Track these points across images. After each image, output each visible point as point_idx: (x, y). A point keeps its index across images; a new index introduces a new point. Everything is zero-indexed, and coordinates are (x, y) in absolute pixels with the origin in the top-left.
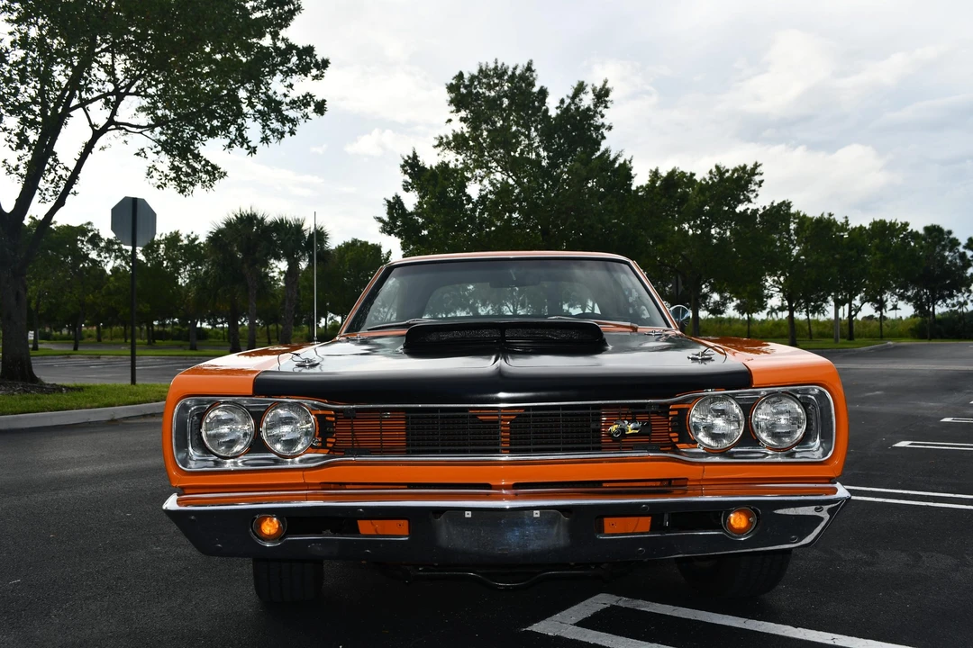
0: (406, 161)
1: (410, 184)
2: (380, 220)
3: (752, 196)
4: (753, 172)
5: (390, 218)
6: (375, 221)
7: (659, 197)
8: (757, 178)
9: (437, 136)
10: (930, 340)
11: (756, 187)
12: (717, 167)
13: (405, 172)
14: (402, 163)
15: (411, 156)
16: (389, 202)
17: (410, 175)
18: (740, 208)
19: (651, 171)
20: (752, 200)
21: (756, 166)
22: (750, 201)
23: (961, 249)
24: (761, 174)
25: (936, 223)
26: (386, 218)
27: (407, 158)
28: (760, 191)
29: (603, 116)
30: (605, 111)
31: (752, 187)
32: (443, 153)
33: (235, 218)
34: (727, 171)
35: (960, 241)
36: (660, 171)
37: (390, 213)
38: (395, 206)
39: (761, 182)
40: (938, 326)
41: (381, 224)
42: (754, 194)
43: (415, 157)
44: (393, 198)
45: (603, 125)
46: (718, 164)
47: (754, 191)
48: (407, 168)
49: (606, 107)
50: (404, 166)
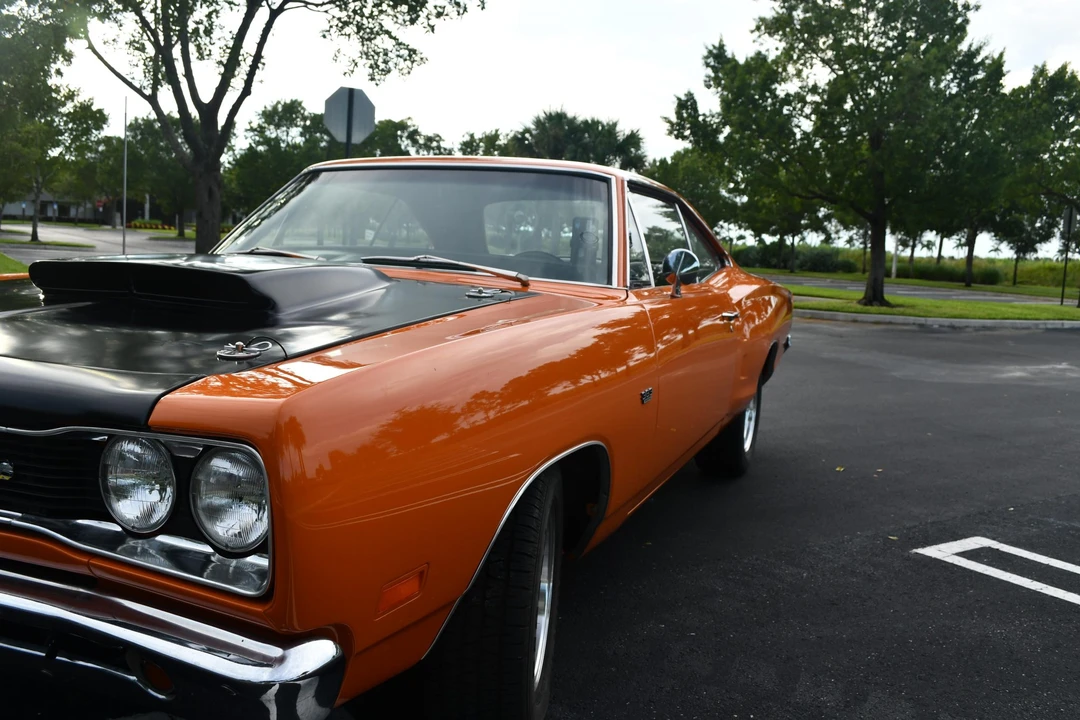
0: (710, 52)
1: (713, 80)
2: (666, 120)
7: (1038, 102)
13: (707, 65)
14: (705, 53)
15: (717, 45)
16: (679, 99)
17: (713, 67)
19: (1036, 67)
26: (674, 119)
27: (711, 48)
32: (760, 40)
33: (544, 115)
36: (1047, 67)
37: (679, 114)
38: (687, 105)
41: (667, 125)
43: (721, 47)
44: (686, 95)
48: (710, 60)
50: (707, 57)
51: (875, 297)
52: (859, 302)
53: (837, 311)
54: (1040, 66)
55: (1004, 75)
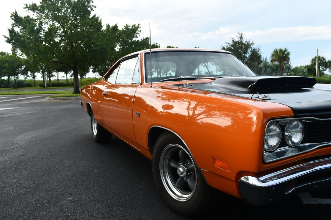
0: (12, 15)
1: (15, 24)
2: (5, 37)
3: (138, 35)
4: (138, 27)
5: (10, 36)
6: (3, 37)
8: (139, 29)
9: (25, 4)
11: (139, 32)
12: (127, 25)
13: (12, 19)
14: (11, 15)
15: (15, 12)
16: (9, 29)
17: (15, 20)
18: (134, 39)
22: (137, 37)
24: (141, 28)
27: (13, 13)
28: (140, 34)
29: (93, 2)
31: (137, 32)
32: (28, 12)
34: (130, 26)
38: (12, 32)
39: (141, 31)
41: (6, 39)
42: (139, 35)
43: (16, 13)
45: (93, 6)
46: (127, 24)
47: (139, 34)
48: (13, 17)
50: (11, 16)
51: (77, 91)
52: (73, 93)
53: (71, 96)
54: (108, 24)
55: (103, 26)
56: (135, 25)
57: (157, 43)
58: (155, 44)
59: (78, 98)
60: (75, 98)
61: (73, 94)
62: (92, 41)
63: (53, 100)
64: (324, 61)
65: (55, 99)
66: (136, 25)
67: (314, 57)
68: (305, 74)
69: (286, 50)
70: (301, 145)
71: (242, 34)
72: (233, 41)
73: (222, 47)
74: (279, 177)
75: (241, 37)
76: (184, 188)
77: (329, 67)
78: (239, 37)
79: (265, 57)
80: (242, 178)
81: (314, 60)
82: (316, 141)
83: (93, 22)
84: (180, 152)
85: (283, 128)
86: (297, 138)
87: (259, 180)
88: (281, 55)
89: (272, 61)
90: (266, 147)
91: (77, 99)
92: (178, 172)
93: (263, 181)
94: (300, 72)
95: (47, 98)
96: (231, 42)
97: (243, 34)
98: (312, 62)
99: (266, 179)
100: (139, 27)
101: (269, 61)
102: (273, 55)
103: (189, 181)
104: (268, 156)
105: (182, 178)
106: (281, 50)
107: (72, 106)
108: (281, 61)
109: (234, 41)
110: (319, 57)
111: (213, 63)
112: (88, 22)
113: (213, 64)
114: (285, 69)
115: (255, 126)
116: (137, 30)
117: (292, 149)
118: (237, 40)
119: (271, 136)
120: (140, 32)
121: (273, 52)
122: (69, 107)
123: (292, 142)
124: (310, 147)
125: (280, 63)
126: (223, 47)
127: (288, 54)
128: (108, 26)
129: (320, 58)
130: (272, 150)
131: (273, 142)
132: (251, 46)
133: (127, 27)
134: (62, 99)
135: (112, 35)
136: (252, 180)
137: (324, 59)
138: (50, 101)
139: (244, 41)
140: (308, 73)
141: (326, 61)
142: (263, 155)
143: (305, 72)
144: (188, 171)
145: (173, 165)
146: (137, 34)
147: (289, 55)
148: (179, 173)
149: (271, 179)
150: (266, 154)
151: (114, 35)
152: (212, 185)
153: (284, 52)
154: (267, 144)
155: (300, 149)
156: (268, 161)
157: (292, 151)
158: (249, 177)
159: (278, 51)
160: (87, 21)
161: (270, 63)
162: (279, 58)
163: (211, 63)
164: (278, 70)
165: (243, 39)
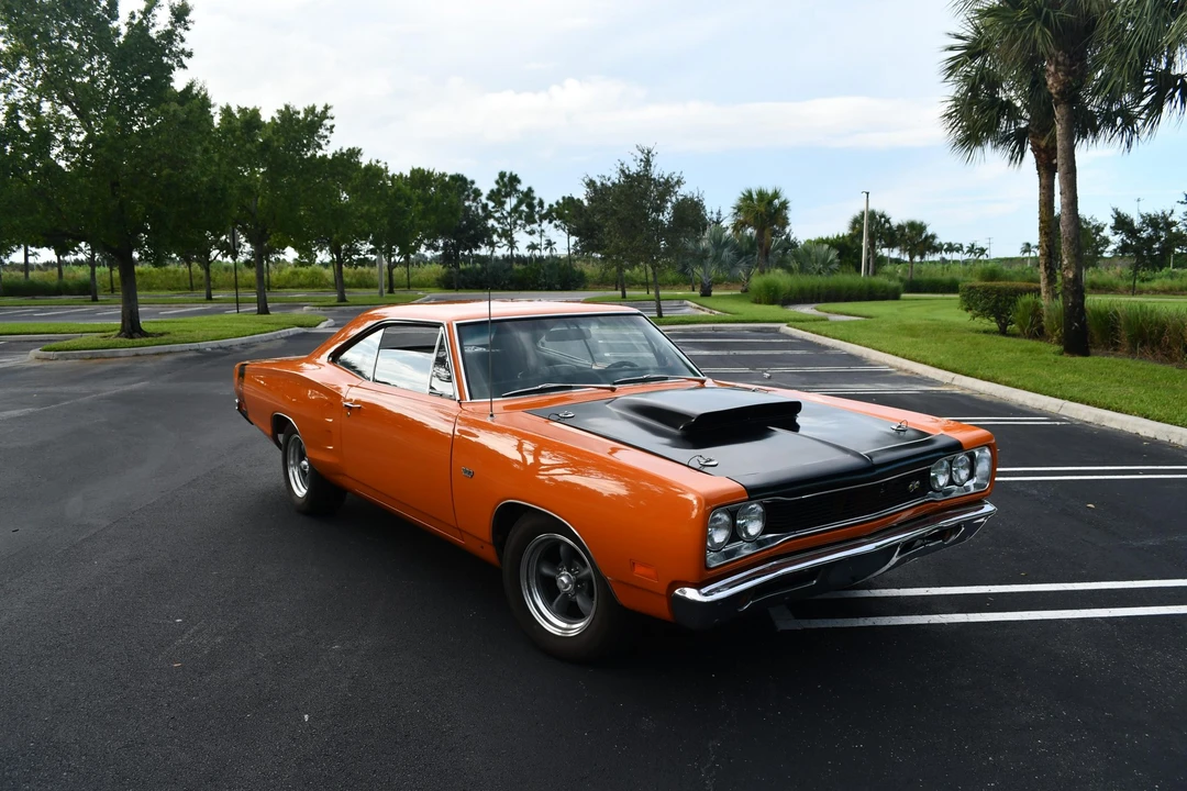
3: (322, 142)
4: (324, 115)
8: (328, 123)
10: (457, 290)
11: (327, 133)
12: (287, 107)
18: (310, 154)
20: (324, 147)
21: (327, 108)
22: (319, 146)
23: (484, 200)
24: (332, 118)
25: (460, 172)
28: (332, 138)
29: (183, 40)
30: (185, 34)
31: (322, 131)
34: (298, 112)
35: (482, 191)
39: (332, 127)
40: (462, 276)
42: (326, 140)
45: (183, 52)
47: (326, 137)
49: (187, 29)
51: (132, 327)
52: (119, 335)
53: (114, 347)
54: (225, 106)
56: (314, 108)
57: (378, 162)
58: (374, 163)
59: (141, 353)
60: (132, 354)
61: (119, 339)
62: (188, 172)
63: (57, 359)
64: (887, 225)
65: (62, 355)
66: (319, 109)
67: (858, 214)
68: (832, 266)
69: (776, 195)
70: (762, 537)
71: (649, 152)
72: (623, 171)
73: (587, 180)
74: (730, 585)
75: (648, 163)
76: (570, 612)
77: (900, 245)
78: (641, 160)
79: (715, 211)
80: (677, 592)
81: (857, 222)
82: (784, 530)
83: (191, 111)
84: (562, 549)
85: (733, 515)
86: (754, 528)
87: (700, 593)
88: (763, 210)
89: (738, 226)
90: (709, 544)
91: (137, 355)
92: (559, 584)
93: (705, 595)
94: (817, 262)
95: (36, 352)
96: (618, 176)
97: (653, 152)
98: (853, 228)
99: (710, 591)
100: (329, 113)
101: (727, 222)
102: (739, 209)
103: (579, 600)
104: (714, 558)
105: (566, 594)
106: (761, 194)
107: (135, 386)
108: (764, 229)
109: (627, 172)
110: (872, 215)
111: (558, 222)
112: (175, 111)
113: (556, 226)
114: (775, 250)
115: (696, 511)
116: (321, 125)
117: (746, 545)
118: (634, 168)
119: (717, 528)
120: (332, 132)
121: (741, 200)
122: (127, 388)
123: (747, 534)
124: (774, 539)
125: (761, 233)
126: (591, 180)
127: (784, 205)
128: (227, 111)
129: (875, 217)
130: (718, 548)
131: (719, 537)
132: (677, 189)
133: (287, 115)
134: (89, 356)
135: (244, 146)
136: (691, 594)
137: (887, 221)
138: (46, 363)
139: (655, 173)
140: (841, 263)
141: (891, 228)
142: (705, 557)
143: (832, 262)
144: (578, 581)
145: (546, 571)
146: (320, 137)
147: (786, 208)
148: (561, 586)
149: (717, 590)
150: (711, 555)
151: (248, 146)
152: (625, 605)
153: (770, 202)
154: (713, 540)
155: (760, 543)
156: (712, 566)
157: (747, 548)
158: (686, 589)
159: (755, 197)
160: (172, 109)
161: (729, 232)
162: (756, 218)
163: (550, 222)
164: (755, 254)
165: (652, 168)
